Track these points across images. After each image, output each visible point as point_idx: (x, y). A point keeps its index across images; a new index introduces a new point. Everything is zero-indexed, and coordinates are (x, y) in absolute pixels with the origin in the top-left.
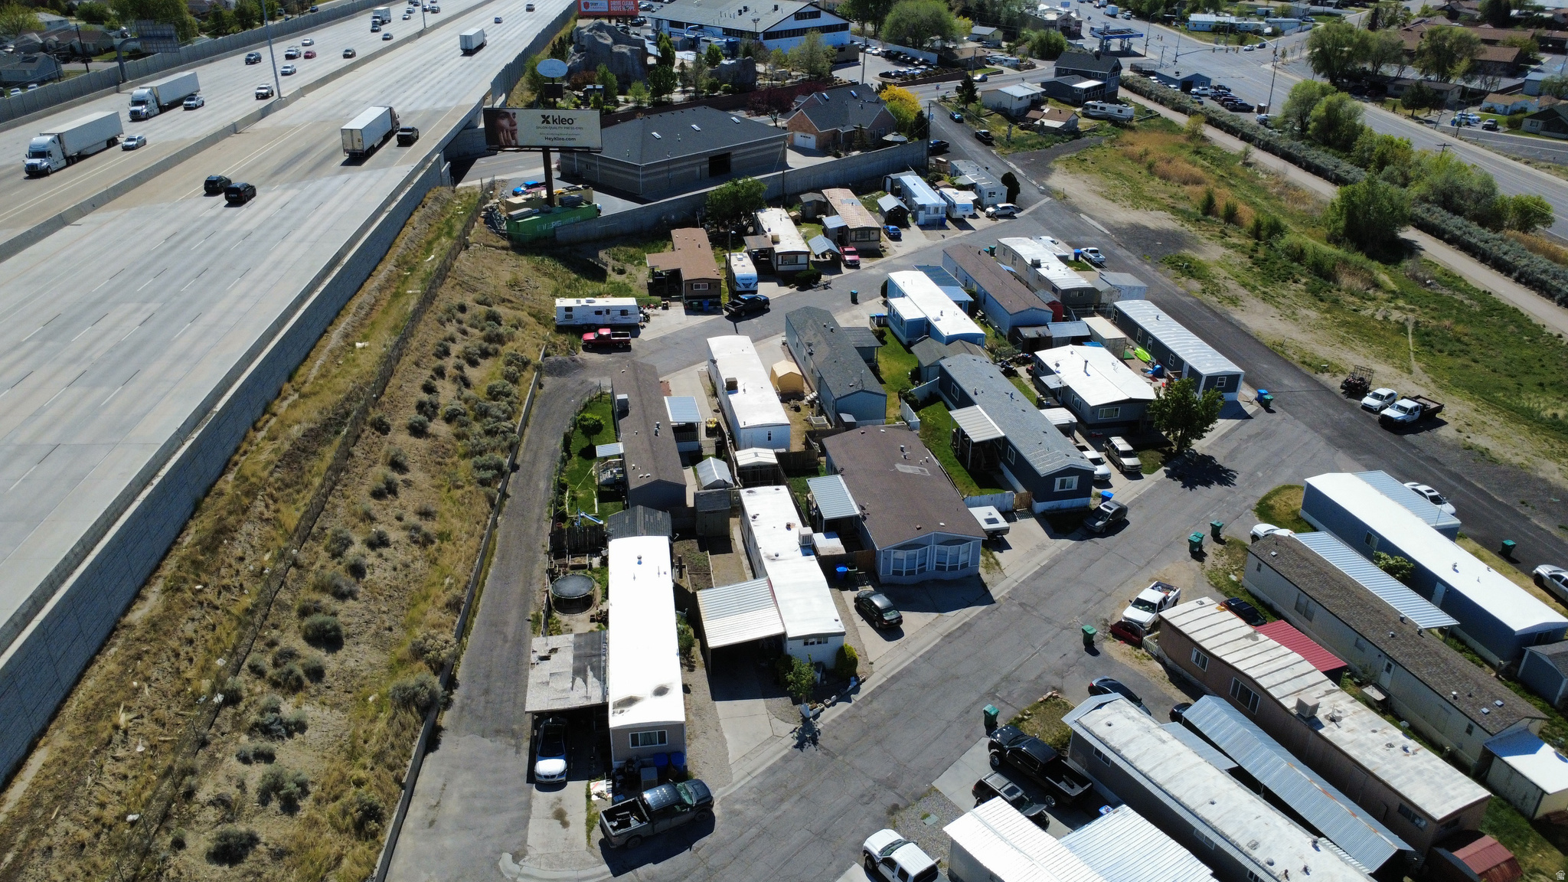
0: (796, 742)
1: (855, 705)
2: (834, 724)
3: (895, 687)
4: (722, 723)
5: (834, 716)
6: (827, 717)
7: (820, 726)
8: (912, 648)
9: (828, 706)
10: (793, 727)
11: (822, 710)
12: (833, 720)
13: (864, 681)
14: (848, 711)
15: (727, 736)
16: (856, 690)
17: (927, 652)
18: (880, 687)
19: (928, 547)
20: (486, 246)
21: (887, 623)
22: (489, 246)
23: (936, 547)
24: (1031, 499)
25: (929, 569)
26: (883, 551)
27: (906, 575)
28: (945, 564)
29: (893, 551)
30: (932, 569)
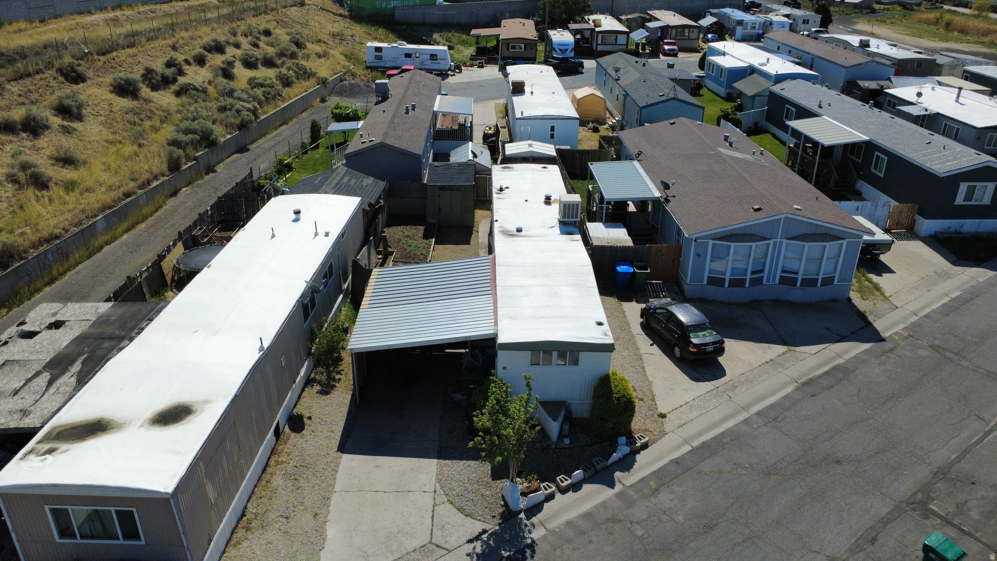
1: (620, 495)
2: (571, 533)
3: (707, 466)
4: (334, 498)
5: (572, 514)
6: (555, 515)
7: (537, 534)
8: (742, 396)
9: (563, 491)
10: (477, 527)
11: (550, 497)
12: (569, 523)
13: (645, 446)
14: (603, 505)
15: (331, 531)
16: (627, 463)
17: (771, 407)
18: (676, 462)
19: (771, 242)
20: (323, 9)
21: (695, 350)
22: (326, 10)
23: (785, 241)
24: (913, 217)
25: (768, 280)
26: (695, 241)
27: (730, 286)
28: (797, 273)
29: (711, 242)
30: (774, 280)
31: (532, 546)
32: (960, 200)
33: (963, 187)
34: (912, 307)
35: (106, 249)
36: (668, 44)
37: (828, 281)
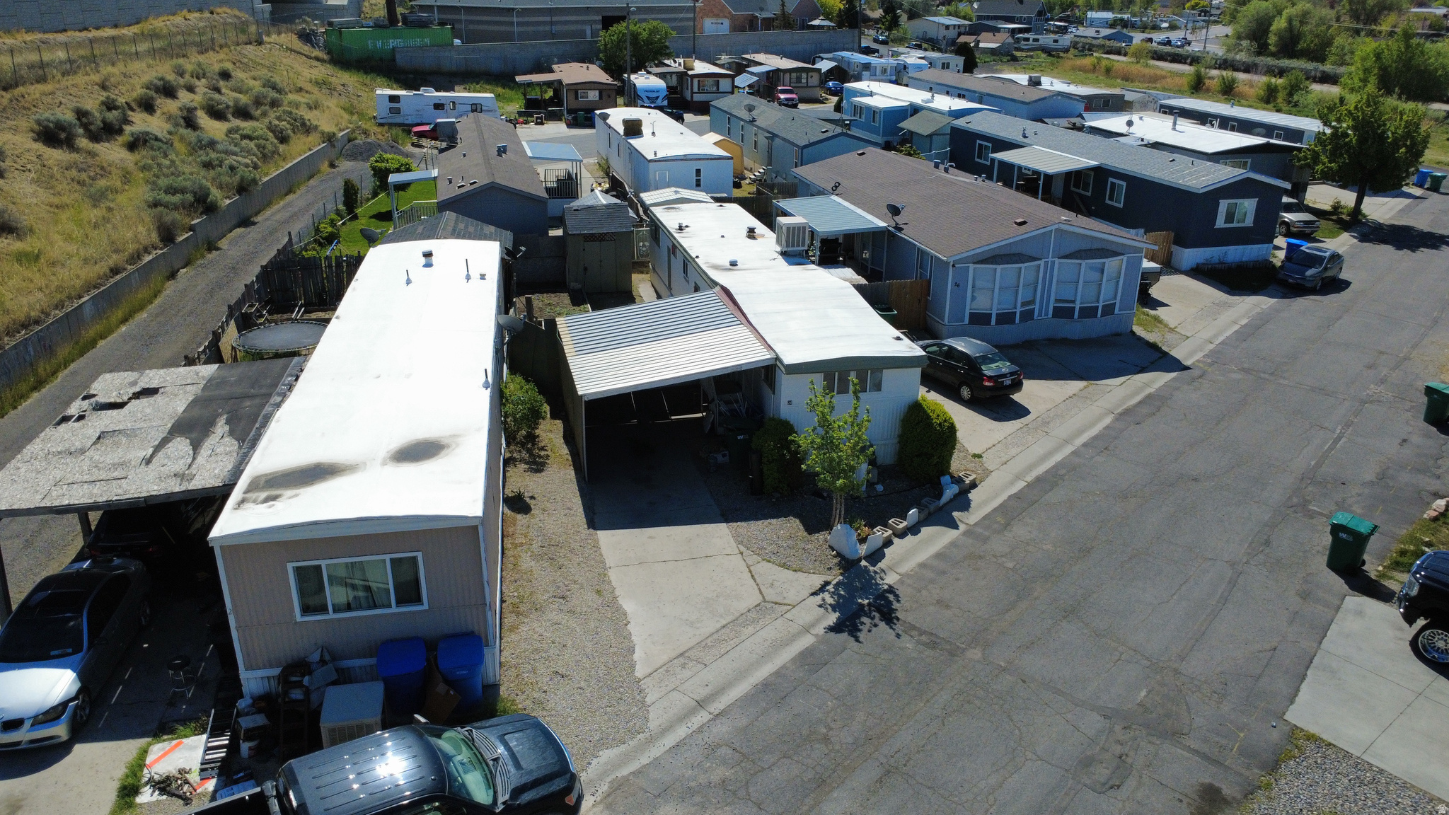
0: (833, 618)
1: (965, 534)
2: (929, 574)
3: (1054, 497)
4: (613, 575)
5: (924, 555)
6: (902, 560)
7: (890, 579)
8: (1060, 430)
9: (902, 535)
10: (817, 581)
11: (888, 543)
12: (922, 565)
13: (974, 485)
14: (953, 544)
15: (628, 605)
16: (962, 501)
17: (1095, 438)
18: (1016, 497)
19: (1042, 263)
20: (291, 50)
21: (992, 384)
22: (295, 51)
23: (1057, 261)
24: (1169, 248)
25: (1040, 314)
26: (953, 266)
27: (998, 323)
28: (1073, 302)
29: (972, 266)
30: (1047, 314)
31: (891, 590)
32: (1220, 223)
33: (1224, 205)
34: (1206, 334)
35: (101, 343)
36: (784, 92)
37: (1109, 310)
